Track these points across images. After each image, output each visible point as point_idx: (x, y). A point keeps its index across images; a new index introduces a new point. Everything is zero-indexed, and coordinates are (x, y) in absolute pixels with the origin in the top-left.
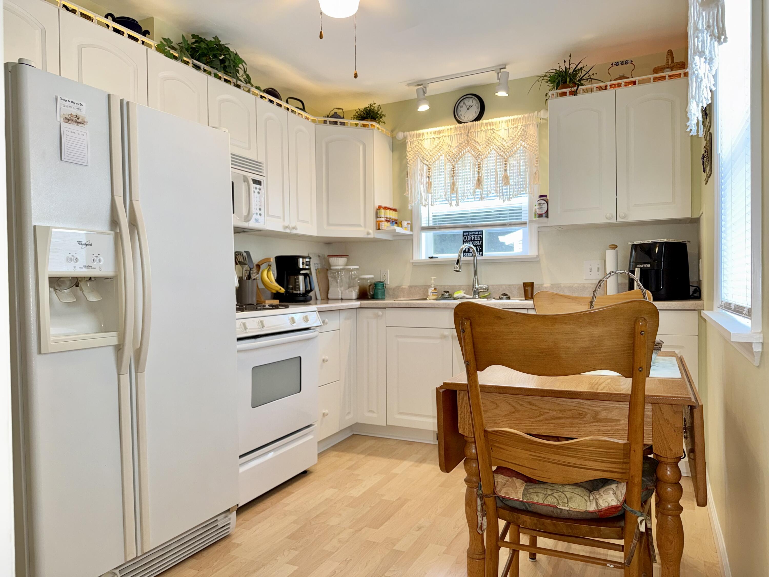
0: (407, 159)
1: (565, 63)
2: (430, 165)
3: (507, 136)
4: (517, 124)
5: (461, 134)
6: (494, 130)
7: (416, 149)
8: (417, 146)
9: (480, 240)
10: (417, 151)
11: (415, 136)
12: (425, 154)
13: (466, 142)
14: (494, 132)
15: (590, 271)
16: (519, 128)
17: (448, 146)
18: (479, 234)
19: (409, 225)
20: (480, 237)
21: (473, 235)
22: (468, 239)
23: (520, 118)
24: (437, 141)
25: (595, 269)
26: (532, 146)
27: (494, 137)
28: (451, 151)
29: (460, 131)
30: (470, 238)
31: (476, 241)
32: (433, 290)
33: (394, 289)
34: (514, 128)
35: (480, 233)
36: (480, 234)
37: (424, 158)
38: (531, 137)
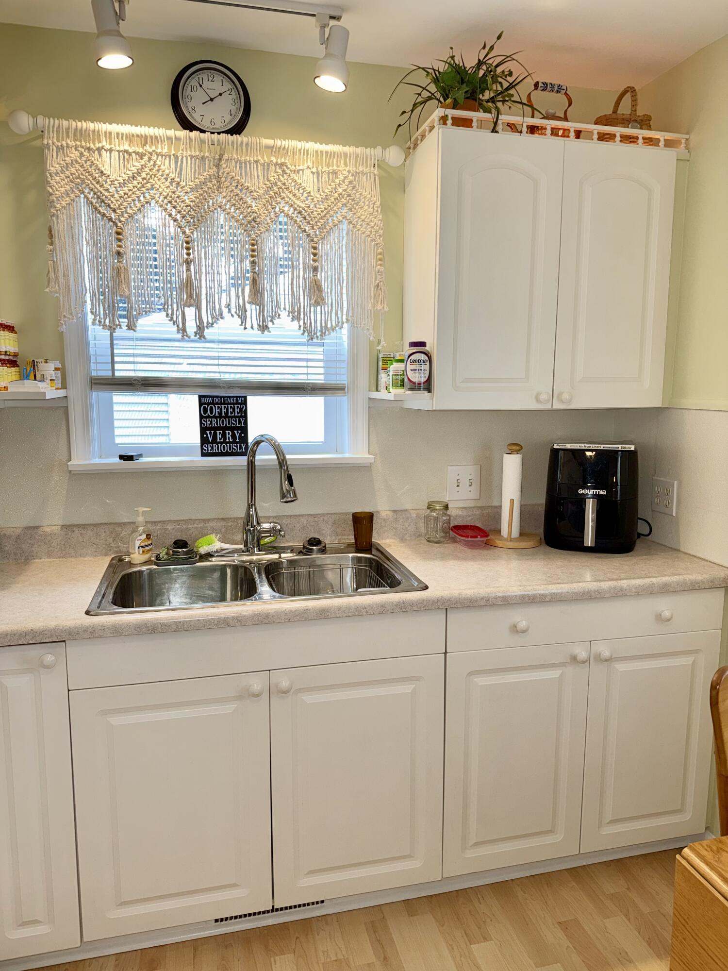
0: (51, 194)
1: (482, 50)
2: (120, 222)
3: (316, 188)
4: (338, 166)
5: (203, 158)
6: (287, 166)
7: (73, 170)
8: (77, 161)
9: (241, 416)
10: (79, 177)
11: (71, 135)
12: (107, 190)
13: (214, 181)
14: (284, 171)
15: (458, 486)
16: (341, 177)
17: (171, 183)
18: (237, 403)
19: (59, 372)
20: (241, 410)
21: (224, 403)
22: (211, 412)
23: (345, 155)
24: (135, 164)
25: (465, 482)
26: (368, 224)
27: (284, 184)
28: (178, 197)
29: (201, 151)
30: (216, 411)
31: (232, 417)
32: (143, 541)
33: (18, 538)
34: (329, 173)
35: (239, 400)
36: (240, 404)
37: (103, 201)
38: (367, 203)
